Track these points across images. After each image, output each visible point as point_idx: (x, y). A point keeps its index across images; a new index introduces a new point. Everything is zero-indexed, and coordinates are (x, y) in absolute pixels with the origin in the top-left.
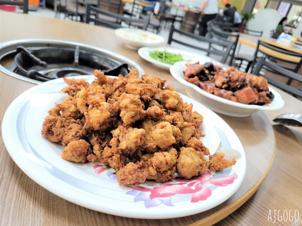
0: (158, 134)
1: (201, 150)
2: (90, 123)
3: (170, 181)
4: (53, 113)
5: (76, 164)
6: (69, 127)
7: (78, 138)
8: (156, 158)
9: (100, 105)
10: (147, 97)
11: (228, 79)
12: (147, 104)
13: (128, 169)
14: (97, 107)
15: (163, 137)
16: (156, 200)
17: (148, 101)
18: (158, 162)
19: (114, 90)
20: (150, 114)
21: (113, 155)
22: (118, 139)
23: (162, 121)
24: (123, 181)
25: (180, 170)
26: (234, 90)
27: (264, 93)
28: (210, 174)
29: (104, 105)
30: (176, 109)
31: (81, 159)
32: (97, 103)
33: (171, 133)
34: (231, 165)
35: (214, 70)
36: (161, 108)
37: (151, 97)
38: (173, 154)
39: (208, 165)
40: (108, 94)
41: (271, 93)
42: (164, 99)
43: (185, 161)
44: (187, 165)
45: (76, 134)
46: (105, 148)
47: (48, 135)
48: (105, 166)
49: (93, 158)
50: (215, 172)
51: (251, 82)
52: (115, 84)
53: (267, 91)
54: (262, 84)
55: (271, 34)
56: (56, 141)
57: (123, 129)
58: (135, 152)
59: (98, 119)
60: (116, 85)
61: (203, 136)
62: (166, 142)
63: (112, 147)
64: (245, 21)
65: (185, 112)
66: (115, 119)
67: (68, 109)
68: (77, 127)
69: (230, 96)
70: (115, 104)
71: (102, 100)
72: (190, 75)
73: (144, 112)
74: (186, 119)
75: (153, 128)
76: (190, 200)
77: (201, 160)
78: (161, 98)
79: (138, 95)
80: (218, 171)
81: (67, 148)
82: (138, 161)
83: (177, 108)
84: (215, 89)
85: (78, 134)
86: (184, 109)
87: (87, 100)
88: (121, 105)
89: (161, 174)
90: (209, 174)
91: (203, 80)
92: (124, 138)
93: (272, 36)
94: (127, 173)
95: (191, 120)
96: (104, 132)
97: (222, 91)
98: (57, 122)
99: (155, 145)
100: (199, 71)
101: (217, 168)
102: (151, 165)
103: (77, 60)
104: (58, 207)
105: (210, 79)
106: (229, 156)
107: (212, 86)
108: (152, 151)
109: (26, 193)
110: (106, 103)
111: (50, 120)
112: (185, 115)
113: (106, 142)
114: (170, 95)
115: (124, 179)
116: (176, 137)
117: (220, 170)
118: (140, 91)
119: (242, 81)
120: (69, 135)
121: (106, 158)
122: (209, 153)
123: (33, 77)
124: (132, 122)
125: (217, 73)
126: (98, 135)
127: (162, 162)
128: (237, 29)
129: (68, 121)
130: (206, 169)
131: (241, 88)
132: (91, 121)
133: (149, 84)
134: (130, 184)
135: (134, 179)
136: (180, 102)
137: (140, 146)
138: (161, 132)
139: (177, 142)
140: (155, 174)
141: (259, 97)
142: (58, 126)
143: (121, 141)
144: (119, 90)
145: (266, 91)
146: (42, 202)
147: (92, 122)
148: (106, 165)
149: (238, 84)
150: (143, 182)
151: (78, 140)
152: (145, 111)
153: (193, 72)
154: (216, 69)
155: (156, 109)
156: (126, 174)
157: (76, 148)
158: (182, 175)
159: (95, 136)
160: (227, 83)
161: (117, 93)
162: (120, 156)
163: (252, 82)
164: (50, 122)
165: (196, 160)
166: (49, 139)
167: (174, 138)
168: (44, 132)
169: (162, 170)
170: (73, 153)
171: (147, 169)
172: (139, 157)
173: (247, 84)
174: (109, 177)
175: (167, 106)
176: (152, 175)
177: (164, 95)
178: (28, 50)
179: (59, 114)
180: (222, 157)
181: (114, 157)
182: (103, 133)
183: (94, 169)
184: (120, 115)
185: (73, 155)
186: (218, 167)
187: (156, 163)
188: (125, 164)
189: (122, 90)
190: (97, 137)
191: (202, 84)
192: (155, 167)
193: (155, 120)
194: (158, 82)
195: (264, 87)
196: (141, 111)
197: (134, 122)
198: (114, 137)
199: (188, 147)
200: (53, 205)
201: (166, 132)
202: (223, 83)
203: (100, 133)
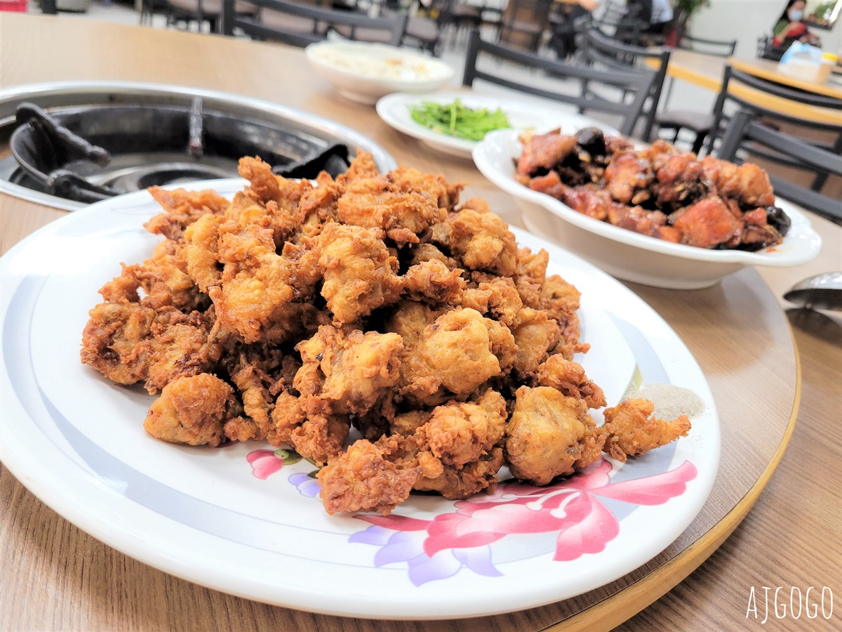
0: (445, 347)
1: (581, 393)
2: (230, 322)
3: (485, 492)
4: (115, 295)
5: (189, 449)
6: (165, 337)
7: (195, 369)
8: (440, 423)
9: (258, 265)
10: (403, 235)
11: (650, 176)
12: (406, 256)
13: (351, 463)
14: (248, 269)
15: (458, 357)
16: (446, 557)
17: (410, 246)
18: (447, 437)
19: (304, 216)
20: (416, 285)
21: (306, 420)
22: (319, 368)
23: (455, 307)
24: (339, 500)
25: (517, 459)
26: (668, 208)
27: (759, 215)
28: (611, 465)
29: (269, 263)
30: (495, 268)
31: (206, 435)
32: (250, 257)
33: (484, 343)
34: (675, 436)
35: (607, 149)
36: (450, 267)
37: (418, 235)
38: (493, 411)
39: (603, 438)
40: (285, 230)
41: (780, 213)
42: (459, 240)
43: (532, 428)
44: (538, 443)
45: (187, 358)
46: (281, 399)
47: (102, 362)
48: (283, 453)
49: (244, 429)
50: (626, 459)
51: (718, 181)
52: (306, 198)
53: (770, 208)
54: (753, 186)
55: (759, 49)
56: (128, 380)
57: (333, 335)
58: (374, 406)
59: (252, 307)
60: (308, 202)
61: (583, 350)
62: (469, 372)
63: (301, 392)
64: (682, 16)
65: (526, 277)
66: (308, 306)
67: (161, 281)
68: (191, 336)
69: (656, 226)
70: (305, 258)
71: (263, 247)
72: (533, 168)
73: (399, 280)
74: (529, 299)
75: (426, 330)
76: (553, 554)
77: (580, 426)
78: (448, 237)
79: (378, 229)
80: (634, 456)
81: (160, 402)
82: (384, 436)
83: (498, 266)
84: (612, 207)
85: (194, 358)
86: (521, 270)
87: (216, 251)
88: (323, 260)
89: (458, 474)
90: (605, 466)
91: (575, 181)
92: (336, 366)
93: (763, 53)
94: (349, 476)
95: (543, 304)
96: (275, 348)
97: (634, 212)
98: (128, 321)
99: (434, 385)
100: (560, 155)
101: (630, 447)
102: (426, 446)
103: (196, 141)
104: (138, 588)
105: (594, 179)
106: (665, 409)
107: (602, 197)
108: (427, 401)
109: (37, 547)
110: (277, 255)
111: (107, 318)
112: (525, 286)
113: (282, 380)
114: (478, 224)
115: (342, 493)
116: (499, 356)
117: (642, 454)
118: (384, 216)
119: (693, 181)
120: (167, 360)
121: (283, 428)
122: (603, 401)
123: (65, 191)
124: (362, 314)
125: (616, 160)
126: (257, 356)
127: (459, 435)
128: (659, 38)
129: (161, 317)
130: (598, 451)
131: (688, 202)
132: (232, 314)
133: (410, 193)
134: (361, 508)
135: (372, 492)
136: (509, 248)
137: (388, 388)
138: (454, 341)
139: (503, 370)
140: (438, 474)
141: (746, 227)
142: (132, 334)
143: (327, 375)
144: (318, 214)
145: (764, 207)
146: (87, 576)
147: (233, 318)
148: (287, 451)
149: (680, 188)
150: (401, 500)
151: (194, 377)
152: (400, 277)
153: (543, 158)
154: (612, 147)
155: (435, 268)
156: (346, 477)
157: (187, 402)
158: (525, 474)
159: (249, 361)
160: (648, 187)
161: (312, 224)
162: (326, 421)
163: (722, 181)
164: (107, 322)
165: (567, 426)
166: (105, 376)
167: (494, 358)
168: (88, 356)
169: (460, 461)
170: (180, 417)
171: (414, 459)
172: (387, 422)
173: (706, 189)
174: (295, 487)
175: (469, 259)
176: (429, 477)
177: (458, 227)
178: (49, 114)
179: (134, 298)
180: (646, 413)
181: (307, 425)
182: (273, 352)
183: (248, 464)
184: (322, 294)
185: (180, 423)
186: (635, 443)
187: (441, 440)
188: (345, 443)
189: (326, 216)
190: (255, 363)
191: (571, 193)
192: (438, 454)
193: (433, 304)
194: (437, 190)
195: (758, 196)
196: (386, 277)
197: (368, 313)
198: (307, 362)
199: (539, 385)
200: (120, 585)
201: (467, 342)
202: (636, 189)
203: (262, 350)
